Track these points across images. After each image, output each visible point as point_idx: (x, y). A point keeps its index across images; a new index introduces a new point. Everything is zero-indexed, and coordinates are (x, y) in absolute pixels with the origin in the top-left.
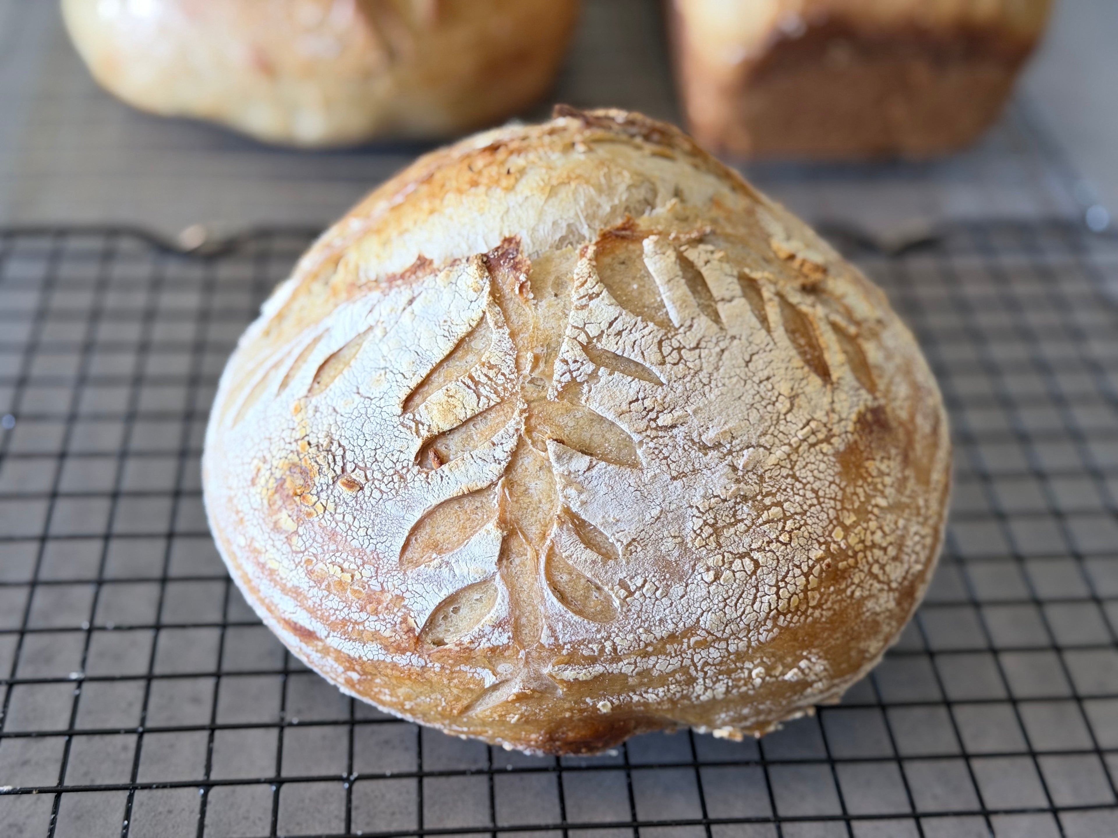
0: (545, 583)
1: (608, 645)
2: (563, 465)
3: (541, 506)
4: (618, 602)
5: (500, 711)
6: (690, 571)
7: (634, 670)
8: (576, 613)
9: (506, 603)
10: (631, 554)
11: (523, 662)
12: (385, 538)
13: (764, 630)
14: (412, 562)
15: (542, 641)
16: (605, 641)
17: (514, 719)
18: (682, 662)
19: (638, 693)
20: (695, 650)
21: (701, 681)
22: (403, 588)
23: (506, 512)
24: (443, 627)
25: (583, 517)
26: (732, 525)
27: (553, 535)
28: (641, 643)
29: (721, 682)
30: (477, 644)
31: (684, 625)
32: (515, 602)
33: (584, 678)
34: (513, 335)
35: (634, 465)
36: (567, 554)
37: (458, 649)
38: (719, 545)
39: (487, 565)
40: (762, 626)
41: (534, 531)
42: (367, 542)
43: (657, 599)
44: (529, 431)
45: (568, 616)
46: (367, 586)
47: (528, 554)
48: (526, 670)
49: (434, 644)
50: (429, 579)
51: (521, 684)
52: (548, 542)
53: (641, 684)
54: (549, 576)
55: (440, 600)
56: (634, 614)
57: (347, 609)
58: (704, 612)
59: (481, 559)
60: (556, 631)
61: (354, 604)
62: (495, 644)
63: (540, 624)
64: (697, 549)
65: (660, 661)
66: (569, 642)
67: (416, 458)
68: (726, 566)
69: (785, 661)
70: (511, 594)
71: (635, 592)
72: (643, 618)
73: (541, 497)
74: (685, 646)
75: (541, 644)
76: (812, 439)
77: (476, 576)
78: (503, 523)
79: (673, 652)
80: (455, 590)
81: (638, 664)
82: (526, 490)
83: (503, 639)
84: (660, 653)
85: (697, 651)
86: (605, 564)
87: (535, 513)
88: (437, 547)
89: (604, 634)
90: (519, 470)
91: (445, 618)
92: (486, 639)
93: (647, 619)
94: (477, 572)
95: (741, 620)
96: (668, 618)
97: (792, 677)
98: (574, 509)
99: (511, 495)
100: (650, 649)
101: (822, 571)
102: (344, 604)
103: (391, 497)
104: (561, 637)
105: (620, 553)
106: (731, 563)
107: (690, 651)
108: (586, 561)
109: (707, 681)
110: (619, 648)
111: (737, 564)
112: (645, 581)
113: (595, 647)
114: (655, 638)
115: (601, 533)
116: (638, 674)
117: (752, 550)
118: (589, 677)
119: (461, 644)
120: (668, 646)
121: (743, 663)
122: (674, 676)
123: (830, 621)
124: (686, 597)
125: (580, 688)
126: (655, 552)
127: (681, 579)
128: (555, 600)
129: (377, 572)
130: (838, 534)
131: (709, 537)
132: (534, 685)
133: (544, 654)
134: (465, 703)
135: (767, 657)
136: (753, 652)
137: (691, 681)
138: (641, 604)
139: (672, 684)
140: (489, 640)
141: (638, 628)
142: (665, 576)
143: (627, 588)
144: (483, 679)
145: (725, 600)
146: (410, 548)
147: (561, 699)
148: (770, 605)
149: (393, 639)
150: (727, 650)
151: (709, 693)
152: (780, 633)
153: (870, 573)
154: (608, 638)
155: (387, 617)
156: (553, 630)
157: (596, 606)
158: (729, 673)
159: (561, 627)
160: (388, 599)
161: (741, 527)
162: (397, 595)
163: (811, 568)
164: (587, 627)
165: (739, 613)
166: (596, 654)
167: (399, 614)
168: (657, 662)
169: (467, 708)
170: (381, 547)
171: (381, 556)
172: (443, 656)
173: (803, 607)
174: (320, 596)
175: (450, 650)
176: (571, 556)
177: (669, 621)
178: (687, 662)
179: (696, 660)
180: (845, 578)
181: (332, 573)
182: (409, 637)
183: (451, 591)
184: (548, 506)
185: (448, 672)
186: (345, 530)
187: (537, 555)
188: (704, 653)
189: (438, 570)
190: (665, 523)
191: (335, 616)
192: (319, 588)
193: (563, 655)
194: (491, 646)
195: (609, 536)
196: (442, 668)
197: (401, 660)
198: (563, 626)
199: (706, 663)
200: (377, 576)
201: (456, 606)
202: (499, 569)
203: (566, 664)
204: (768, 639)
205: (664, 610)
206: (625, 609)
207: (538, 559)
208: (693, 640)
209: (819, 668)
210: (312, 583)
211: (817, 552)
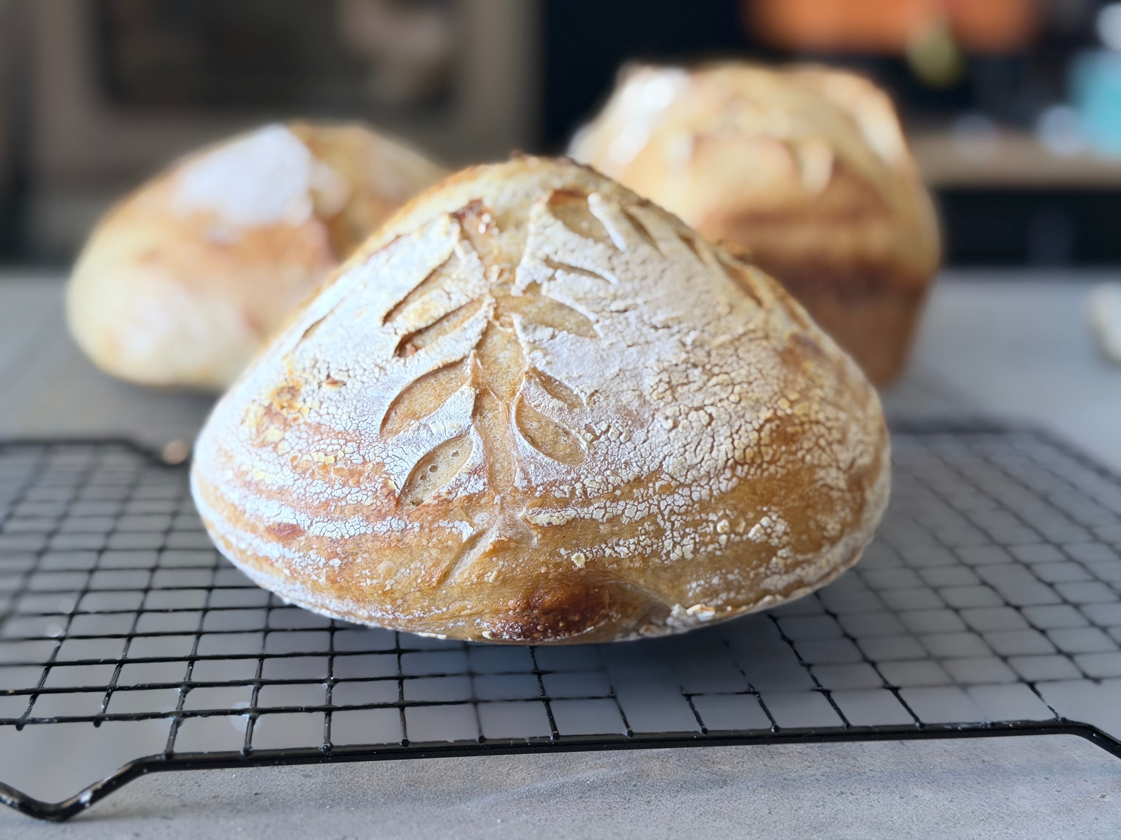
0: (516, 430)
1: (578, 486)
2: (528, 334)
3: (510, 370)
4: (585, 443)
5: (477, 571)
6: (650, 419)
7: (604, 515)
8: (547, 455)
9: (481, 450)
10: (595, 403)
11: (498, 508)
12: (366, 417)
13: (724, 479)
14: (392, 432)
15: (516, 484)
16: (575, 483)
17: (491, 577)
18: (649, 508)
19: (610, 545)
20: (660, 496)
21: (668, 532)
22: (384, 455)
23: (478, 377)
24: (422, 488)
25: (549, 373)
26: (685, 384)
27: (522, 388)
28: (610, 485)
29: (689, 537)
30: (454, 495)
31: (649, 468)
32: (489, 450)
33: (558, 523)
34: (480, 258)
35: (594, 336)
36: (535, 403)
37: (436, 502)
38: (675, 399)
39: (462, 420)
40: (722, 474)
41: (504, 389)
42: (349, 424)
43: (621, 443)
44: (497, 317)
45: (539, 458)
46: (349, 462)
47: (500, 408)
48: (502, 517)
49: (413, 503)
50: (408, 442)
51: (498, 532)
52: (518, 394)
53: (613, 534)
54: (520, 424)
55: (418, 458)
56: (601, 456)
57: (330, 488)
58: (666, 456)
59: (456, 416)
60: (528, 473)
61: (337, 482)
62: (471, 492)
63: (513, 468)
64: (655, 401)
65: (628, 506)
66: (542, 484)
67: (395, 351)
68: (683, 416)
69: (747, 517)
70: (485, 443)
71: (600, 436)
72: (610, 461)
73: (510, 363)
74: (651, 491)
75: (515, 488)
76: (752, 336)
77: (452, 431)
78: (475, 384)
79: (640, 497)
80: (432, 448)
81: (608, 509)
82: (496, 360)
83: (477, 486)
84: (628, 498)
85: (663, 497)
86: (570, 412)
87: (505, 376)
88: (415, 416)
89: (573, 475)
90: (489, 346)
91: (423, 478)
92: (463, 488)
93: (613, 462)
94: (453, 427)
95: (701, 467)
96: (633, 461)
97: (755, 535)
98: (540, 369)
99: (482, 364)
100: (618, 492)
101: (772, 431)
102: (327, 485)
103: (371, 384)
104: (533, 479)
105: (585, 402)
106: (687, 414)
107: (656, 496)
108: (553, 408)
109: (675, 533)
110: (589, 490)
111: (693, 415)
112: (609, 427)
113: (566, 488)
114: (622, 481)
115: (566, 388)
116: (609, 521)
117: (705, 405)
118: (563, 522)
119: (439, 496)
120: (635, 490)
121: (708, 515)
122: (643, 525)
123: (785, 478)
124: (648, 441)
125: (554, 535)
126: (617, 402)
127: (642, 426)
128: (526, 443)
129: (359, 447)
130: (784, 404)
131: (665, 392)
132: (510, 533)
133: (519, 497)
134: (444, 566)
135: (730, 510)
136: (716, 503)
137: (659, 533)
138: (607, 447)
139: (642, 535)
140: (465, 489)
141: (606, 470)
142: (627, 423)
143: (593, 432)
144: (461, 533)
145: (685, 446)
146: (390, 422)
147: (535, 550)
148: (727, 454)
149: (374, 506)
150: (691, 499)
151: (678, 550)
152: (739, 484)
153: (817, 444)
154: (578, 480)
155: (368, 486)
156: (526, 473)
157: (565, 449)
158: (696, 524)
159: (533, 468)
160: (369, 469)
161: (694, 387)
162: (378, 463)
163: (762, 427)
164: (558, 468)
165: (699, 459)
166: (567, 496)
167: (380, 480)
168: (626, 508)
169: (446, 575)
170: (362, 425)
171: (363, 432)
172: (422, 514)
173: (758, 461)
174: (304, 484)
175: (428, 506)
176: (539, 405)
177: (634, 464)
178: (654, 509)
179: (662, 508)
180: (794, 442)
181: (316, 460)
182: (389, 500)
183: (429, 448)
184: (517, 369)
185: (427, 530)
186: (329, 420)
187: (508, 408)
188: (669, 500)
189: (416, 433)
190: (624, 379)
191: (318, 500)
192: (303, 478)
193: (536, 498)
194: (468, 494)
195: (573, 388)
196: (422, 527)
197: (381, 527)
198: (535, 468)
199: (672, 512)
200: (359, 451)
201: (435, 465)
202: (473, 422)
203: (540, 507)
204: (729, 488)
205: (629, 453)
206: (592, 452)
207: (509, 411)
208: (658, 485)
209: (781, 527)
210: (297, 477)
211: (766, 414)
